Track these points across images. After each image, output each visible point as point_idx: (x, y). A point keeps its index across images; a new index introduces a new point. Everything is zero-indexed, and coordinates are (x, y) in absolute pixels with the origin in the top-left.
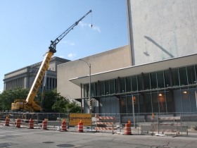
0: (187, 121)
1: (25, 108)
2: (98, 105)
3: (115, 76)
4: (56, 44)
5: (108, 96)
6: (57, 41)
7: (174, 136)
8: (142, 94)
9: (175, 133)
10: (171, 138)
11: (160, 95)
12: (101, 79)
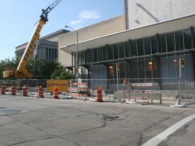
0: (172, 89)
1: (16, 76)
2: (87, 73)
3: (103, 44)
4: (48, 13)
5: (97, 64)
6: (49, 10)
7: (144, 104)
8: (129, 61)
9: (146, 101)
10: (140, 105)
11: (151, 63)
12: (91, 47)
